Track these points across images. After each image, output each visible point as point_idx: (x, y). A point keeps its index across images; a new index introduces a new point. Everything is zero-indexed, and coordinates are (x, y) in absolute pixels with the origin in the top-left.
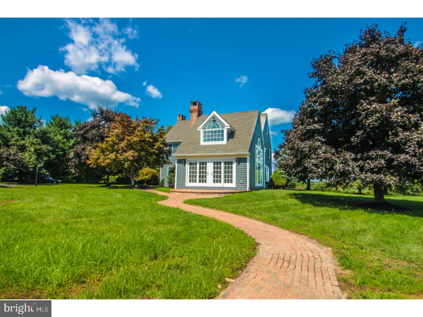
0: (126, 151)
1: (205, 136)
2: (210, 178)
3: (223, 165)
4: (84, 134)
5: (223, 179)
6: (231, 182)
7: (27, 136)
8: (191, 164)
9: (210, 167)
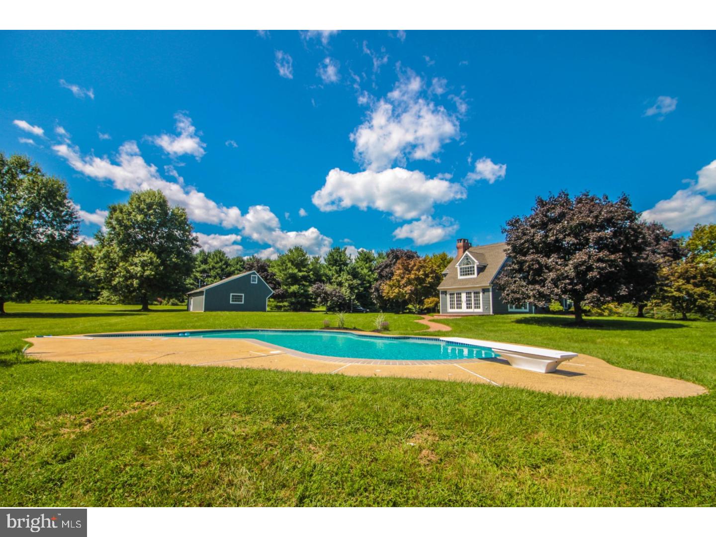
0: (406, 287)
1: (461, 272)
2: (464, 305)
3: (473, 295)
4: (380, 272)
5: (473, 306)
6: (480, 308)
7: (342, 272)
8: (450, 294)
9: (464, 296)
